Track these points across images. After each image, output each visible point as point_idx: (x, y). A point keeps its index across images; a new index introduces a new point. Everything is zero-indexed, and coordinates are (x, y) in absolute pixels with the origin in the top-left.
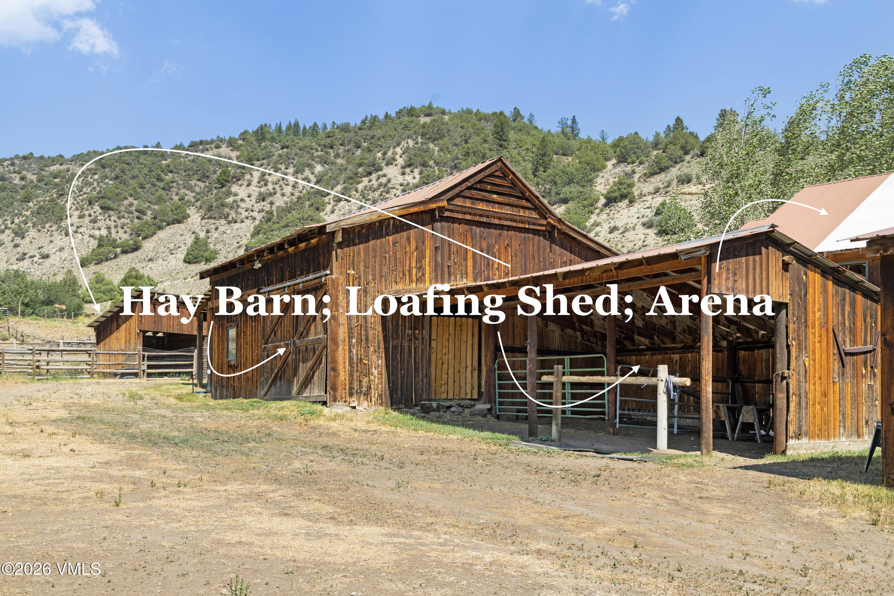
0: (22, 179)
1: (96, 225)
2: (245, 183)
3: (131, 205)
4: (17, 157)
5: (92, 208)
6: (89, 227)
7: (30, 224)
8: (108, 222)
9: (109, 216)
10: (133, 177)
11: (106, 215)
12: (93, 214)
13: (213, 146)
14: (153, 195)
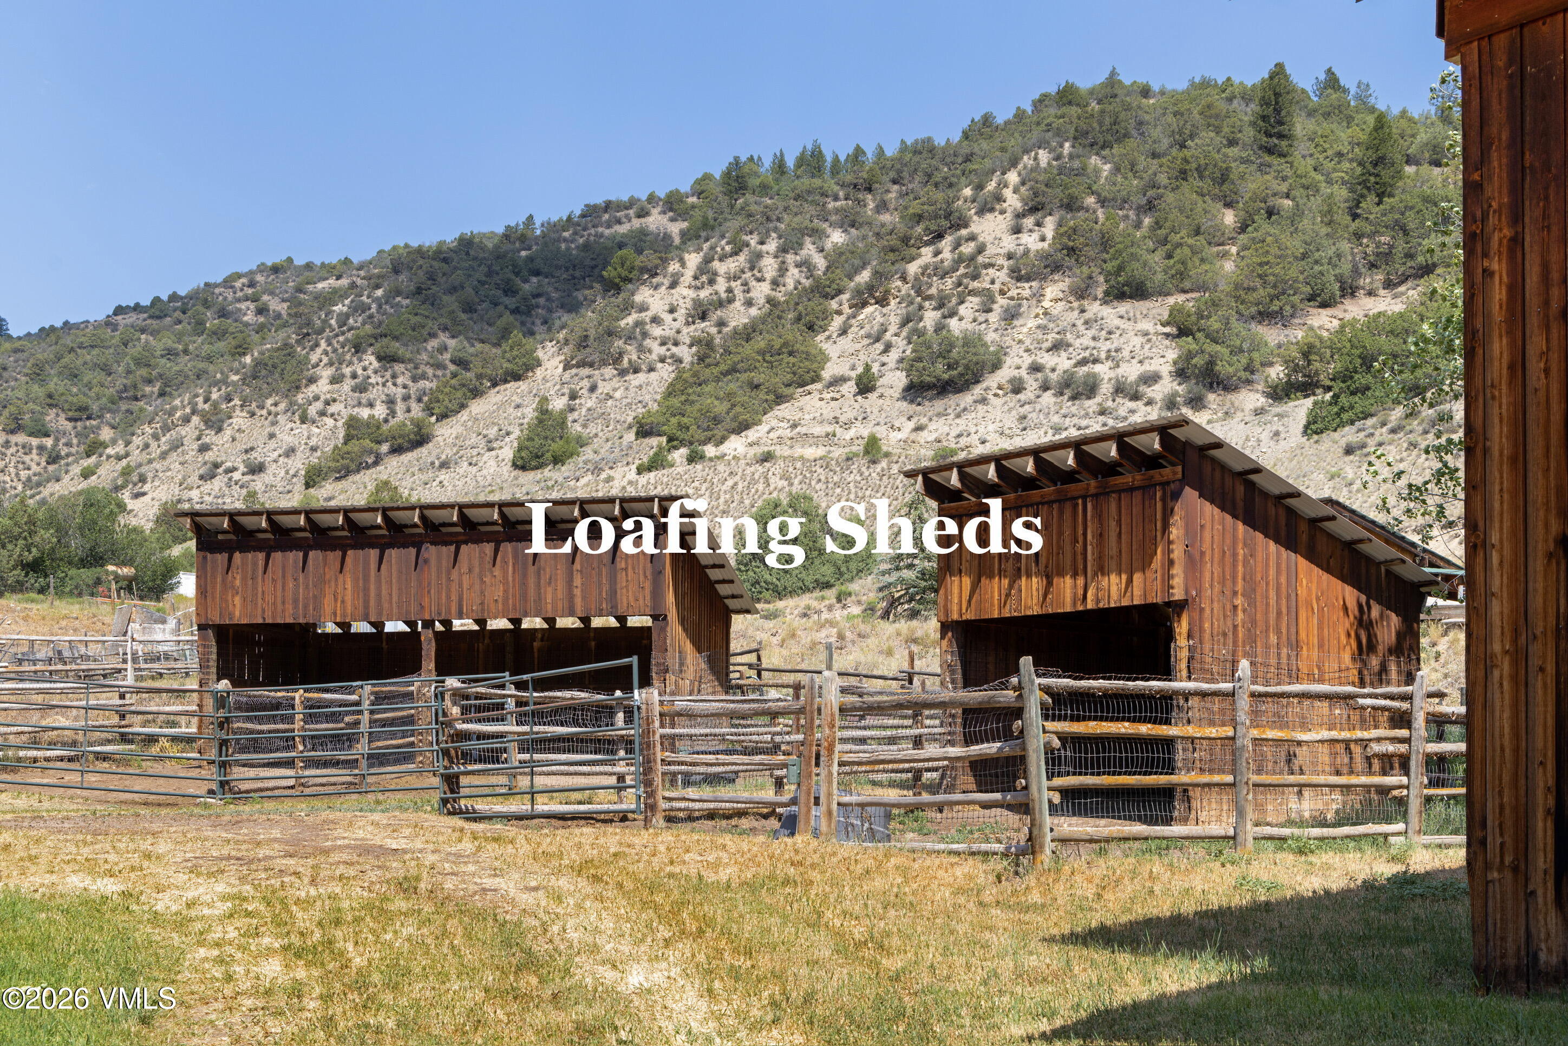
0: (261, 311)
1: (364, 397)
2: (667, 282)
3: (443, 348)
4: (262, 268)
5: (360, 360)
6: (350, 402)
7: (237, 402)
8: (391, 389)
9: (394, 376)
10: (453, 290)
11: (388, 375)
12: (360, 372)
13: (631, 212)
14: (490, 325)
